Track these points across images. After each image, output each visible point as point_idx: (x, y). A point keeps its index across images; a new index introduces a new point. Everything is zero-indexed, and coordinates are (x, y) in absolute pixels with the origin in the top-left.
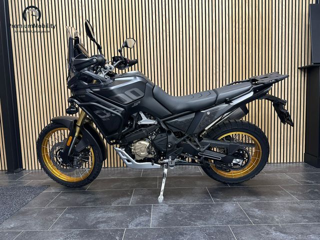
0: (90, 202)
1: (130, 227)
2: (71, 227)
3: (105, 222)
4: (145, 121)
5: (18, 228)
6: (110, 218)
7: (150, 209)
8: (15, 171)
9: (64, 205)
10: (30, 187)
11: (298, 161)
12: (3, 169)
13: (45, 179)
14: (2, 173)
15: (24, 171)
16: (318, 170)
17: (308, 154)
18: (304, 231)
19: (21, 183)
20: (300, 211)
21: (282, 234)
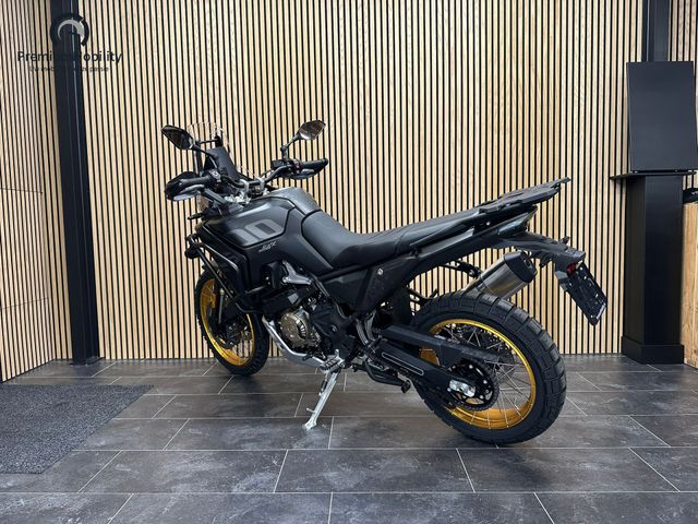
0: (227, 411)
1: (295, 448)
2: (199, 446)
3: (253, 441)
4: (293, 277)
5: (113, 446)
6: (262, 435)
7: (329, 424)
8: (87, 360)
9: (183, 415)
10: (119, 387)
11: (609, 351)
12: (64, 357)
13: (143, 375)
14: (62, 365)
15: (102, 362)
16: (643, 366)
17: (626, 338)
18: (578, 458)
19: (101, 380)
20: (581, 430)
21: (541, 462)
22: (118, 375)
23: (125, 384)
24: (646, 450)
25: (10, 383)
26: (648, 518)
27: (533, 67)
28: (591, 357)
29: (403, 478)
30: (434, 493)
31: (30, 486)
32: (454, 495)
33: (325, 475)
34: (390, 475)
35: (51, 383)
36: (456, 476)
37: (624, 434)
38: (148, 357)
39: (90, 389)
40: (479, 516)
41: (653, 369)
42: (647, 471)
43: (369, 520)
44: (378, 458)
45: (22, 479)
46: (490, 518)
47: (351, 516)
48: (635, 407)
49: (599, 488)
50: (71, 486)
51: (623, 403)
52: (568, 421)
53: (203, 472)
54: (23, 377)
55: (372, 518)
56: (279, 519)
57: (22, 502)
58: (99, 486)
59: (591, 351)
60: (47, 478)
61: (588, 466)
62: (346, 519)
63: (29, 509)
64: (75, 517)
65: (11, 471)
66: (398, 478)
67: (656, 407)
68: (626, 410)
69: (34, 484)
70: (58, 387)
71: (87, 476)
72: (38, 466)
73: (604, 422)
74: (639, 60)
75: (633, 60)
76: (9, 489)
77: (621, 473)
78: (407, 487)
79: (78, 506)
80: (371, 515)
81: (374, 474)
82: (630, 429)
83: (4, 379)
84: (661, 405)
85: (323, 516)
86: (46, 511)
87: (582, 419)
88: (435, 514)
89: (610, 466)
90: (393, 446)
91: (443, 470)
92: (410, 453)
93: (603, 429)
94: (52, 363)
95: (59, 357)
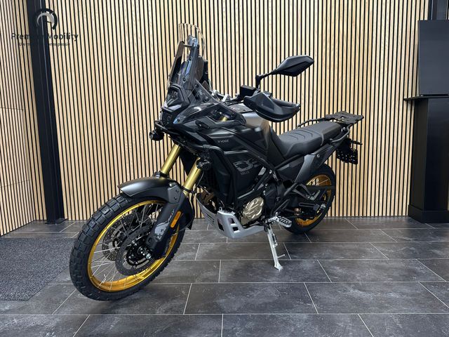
1: (197, 282)
7: (218, 265)
8: (56, 221)
11: (400, 214)
12: (42, 219)
14: (40, 224)
15: (66, 222)
16: (423, 225)
17: (412, 206)
18: (385, 289)
19: (66, 235)
20: (386, 270)
21: (361, 292)
22: (76, 231)
24: (430, 284)
25: (6, 237)
26: (436, 332)
27: (354, 24)
28: (388, 218)
29: (269, 303)
30: (291, 315)
31: (20, 309)
32: (305, 316)
33: (217, 301)
34: (261, 301)
35: (33, 236)
36: (305, 302)
37: (415, 272)
39: (59, 241)
40: (322, 331)
41: (430, 227)
42: (433, 298)
43: (249, 334)
44: (252, 290)
45: (15, 305)
46: (330, 332)
47: (236, 331)
48: (420, 253)
49: (401, 311)
50: (48, 309)
51: (413, 251)
52: (377, 263)
54: (15, 232)
55: (250, 332)
56: (188, 333)
57: (15, 321)
58: (66, 309)
59: (388, 215)
60: (32, 303)
61: (392, 295)
62: (233, 333)
63: (20, 326)
64: (51, 332)
65: (8, 299)
66: (266, 304)
67: (434, 253)
68: (414, 256)
69: (23, 308)
70: (38, 239)
71: (58, 302)
72: (25, 295)
73: (400, 264)
74: (426, 19)
75: (422, 19)
76: (6, 312)
77: (415, 300)
78: (273, 310)
79: (53, 324)
80: (249, 330)
81: (249, 300)
82: (418, 269)
83: (2, 234)
84: (438, 252)
85: (218, 331)
86: (32, 327)
87: (386, 261)
88: (293, 329)
89: (407, 295)
90: (262, 281)
91: (296, 298)
92: (273, 286)
93: (400, 269)
94: (33, 223)
95: (38, 219)
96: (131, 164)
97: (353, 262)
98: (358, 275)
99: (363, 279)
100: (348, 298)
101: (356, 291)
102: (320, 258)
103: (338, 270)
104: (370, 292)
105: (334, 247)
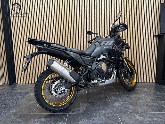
1: (70, 113)
5: (17, 113)
8: (13, 84)
10: (20, 92)
11: (152, 82)
13: (27, 89)
15: (17, 85)
16: (161, 86)
17: (156, 78)
18: (152, 116)
19: (16, 90)
20: (151, 107)
21: (142, 118)
22: (20, 89)
23: (22, 92)
33: (79, 122)
34: (99, 122)
36: (118, 123)
37: (163, 108)
38: (29, 83)
39: (12, 93)
44: (94, 117)
48: (163, 99)
51: (160, 98)
52: (146, 104)
53: (43, 121)
59: (147, 82)
61: (156, 119)
68: (161, 100)
73: (156, 104)
75: (161, 3)
81: (94, 122)
82: (164, 106)
87: (150, 103)
89: (162, 119)
90: (98, 112)
91: (114, 121)
92: (104, 114)
93: (157, 106)
94: (3, 85)
95: (5, 83)
96: (44, 61)
97: (137, 103)
98: (139, 109)
99: (142, 111)
100: (137, 121)
101: (140, 117)
102: (122, 101)
103: (131, 107)
104: (146, 117)
105: (127, 96)
